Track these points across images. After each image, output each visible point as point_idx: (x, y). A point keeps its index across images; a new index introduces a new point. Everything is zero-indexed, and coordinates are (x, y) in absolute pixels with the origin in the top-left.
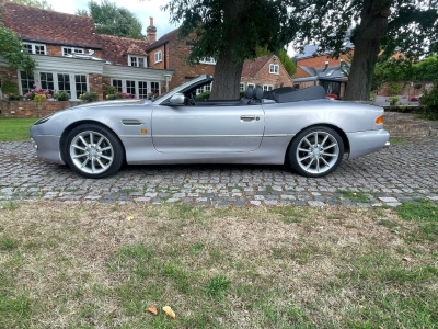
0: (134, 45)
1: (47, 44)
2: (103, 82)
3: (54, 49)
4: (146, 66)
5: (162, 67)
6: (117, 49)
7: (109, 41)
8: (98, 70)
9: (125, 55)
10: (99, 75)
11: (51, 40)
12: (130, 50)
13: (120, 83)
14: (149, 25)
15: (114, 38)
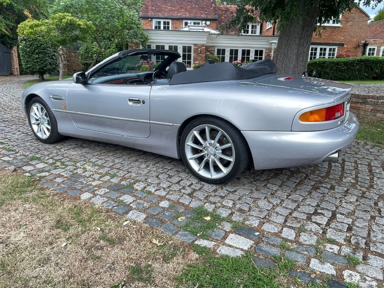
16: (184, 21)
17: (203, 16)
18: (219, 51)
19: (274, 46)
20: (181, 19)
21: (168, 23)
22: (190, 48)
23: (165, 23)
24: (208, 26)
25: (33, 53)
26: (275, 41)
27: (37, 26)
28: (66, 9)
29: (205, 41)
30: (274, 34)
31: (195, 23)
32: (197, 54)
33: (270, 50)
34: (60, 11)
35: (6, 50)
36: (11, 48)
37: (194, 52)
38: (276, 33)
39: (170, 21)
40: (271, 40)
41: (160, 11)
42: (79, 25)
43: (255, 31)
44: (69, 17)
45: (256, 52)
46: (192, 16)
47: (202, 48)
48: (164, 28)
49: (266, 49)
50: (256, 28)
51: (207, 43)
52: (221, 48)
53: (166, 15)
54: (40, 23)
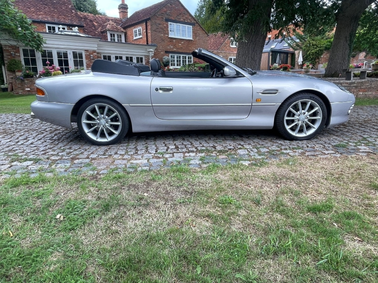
0: (111, 22)
3: (39, 26)
4: (123, 42)
5: (143, 42)
6: (94, 26)
9: (104, 32)
13: (109, 57)
14: (121, 3)
20: (43, 23)
26: (152, 50)
29: (96, 47)
30: (147, 43)
32: (89, 61)
33: (147, 57)
37: (86, 58)
38: (150, 43)
40: (149, 49)
43: (121, 40)
47: (94, 54)
49: (145, 56)
50: (121, 37)
51: (98, 50)
52: (107, 55)
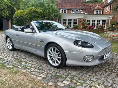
0: (97, 6)
1: (67, 9)
2: (83, 21)
3: (69, 10)
4: (101, 13)
5: (109, 13)
6: (91, 8)
7: (88, 6)
8: (82, 17)
9: (93, 10)
10: (82, 19)
11: (69, 8)
12: (96, 8)
13: (89, 21)
15: (90, 4)
16: (72, 10)
17: (79, 8)
18: (87, 21)
19: (110, 19)
20: (71, 9)
21: (66, 11)
22: (76, 20)
23: (64, 11)
24: (82, 11)
25: (18, 22)
26: (111, 17)
27: (23, 12)
28: (33, 6)
30: (110, 14)
31: (76, 11)
33: (108, 20)
34: (30, 7)
35: (7, 21)
36: (9, 21)
37: (78, 21)
38: (111, 14)
39: (67, 10)
40: (109, 16)
41: (63, 6)
42: (38, 12)
43: (100, 13)
44: (34, 9)
45: (103, 21)
46: (75, 8)
48: (64, 12)
49: (107, 19)
50: (101, 12)
53: (65, 8)
54: (24, 11)
